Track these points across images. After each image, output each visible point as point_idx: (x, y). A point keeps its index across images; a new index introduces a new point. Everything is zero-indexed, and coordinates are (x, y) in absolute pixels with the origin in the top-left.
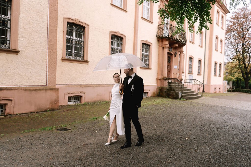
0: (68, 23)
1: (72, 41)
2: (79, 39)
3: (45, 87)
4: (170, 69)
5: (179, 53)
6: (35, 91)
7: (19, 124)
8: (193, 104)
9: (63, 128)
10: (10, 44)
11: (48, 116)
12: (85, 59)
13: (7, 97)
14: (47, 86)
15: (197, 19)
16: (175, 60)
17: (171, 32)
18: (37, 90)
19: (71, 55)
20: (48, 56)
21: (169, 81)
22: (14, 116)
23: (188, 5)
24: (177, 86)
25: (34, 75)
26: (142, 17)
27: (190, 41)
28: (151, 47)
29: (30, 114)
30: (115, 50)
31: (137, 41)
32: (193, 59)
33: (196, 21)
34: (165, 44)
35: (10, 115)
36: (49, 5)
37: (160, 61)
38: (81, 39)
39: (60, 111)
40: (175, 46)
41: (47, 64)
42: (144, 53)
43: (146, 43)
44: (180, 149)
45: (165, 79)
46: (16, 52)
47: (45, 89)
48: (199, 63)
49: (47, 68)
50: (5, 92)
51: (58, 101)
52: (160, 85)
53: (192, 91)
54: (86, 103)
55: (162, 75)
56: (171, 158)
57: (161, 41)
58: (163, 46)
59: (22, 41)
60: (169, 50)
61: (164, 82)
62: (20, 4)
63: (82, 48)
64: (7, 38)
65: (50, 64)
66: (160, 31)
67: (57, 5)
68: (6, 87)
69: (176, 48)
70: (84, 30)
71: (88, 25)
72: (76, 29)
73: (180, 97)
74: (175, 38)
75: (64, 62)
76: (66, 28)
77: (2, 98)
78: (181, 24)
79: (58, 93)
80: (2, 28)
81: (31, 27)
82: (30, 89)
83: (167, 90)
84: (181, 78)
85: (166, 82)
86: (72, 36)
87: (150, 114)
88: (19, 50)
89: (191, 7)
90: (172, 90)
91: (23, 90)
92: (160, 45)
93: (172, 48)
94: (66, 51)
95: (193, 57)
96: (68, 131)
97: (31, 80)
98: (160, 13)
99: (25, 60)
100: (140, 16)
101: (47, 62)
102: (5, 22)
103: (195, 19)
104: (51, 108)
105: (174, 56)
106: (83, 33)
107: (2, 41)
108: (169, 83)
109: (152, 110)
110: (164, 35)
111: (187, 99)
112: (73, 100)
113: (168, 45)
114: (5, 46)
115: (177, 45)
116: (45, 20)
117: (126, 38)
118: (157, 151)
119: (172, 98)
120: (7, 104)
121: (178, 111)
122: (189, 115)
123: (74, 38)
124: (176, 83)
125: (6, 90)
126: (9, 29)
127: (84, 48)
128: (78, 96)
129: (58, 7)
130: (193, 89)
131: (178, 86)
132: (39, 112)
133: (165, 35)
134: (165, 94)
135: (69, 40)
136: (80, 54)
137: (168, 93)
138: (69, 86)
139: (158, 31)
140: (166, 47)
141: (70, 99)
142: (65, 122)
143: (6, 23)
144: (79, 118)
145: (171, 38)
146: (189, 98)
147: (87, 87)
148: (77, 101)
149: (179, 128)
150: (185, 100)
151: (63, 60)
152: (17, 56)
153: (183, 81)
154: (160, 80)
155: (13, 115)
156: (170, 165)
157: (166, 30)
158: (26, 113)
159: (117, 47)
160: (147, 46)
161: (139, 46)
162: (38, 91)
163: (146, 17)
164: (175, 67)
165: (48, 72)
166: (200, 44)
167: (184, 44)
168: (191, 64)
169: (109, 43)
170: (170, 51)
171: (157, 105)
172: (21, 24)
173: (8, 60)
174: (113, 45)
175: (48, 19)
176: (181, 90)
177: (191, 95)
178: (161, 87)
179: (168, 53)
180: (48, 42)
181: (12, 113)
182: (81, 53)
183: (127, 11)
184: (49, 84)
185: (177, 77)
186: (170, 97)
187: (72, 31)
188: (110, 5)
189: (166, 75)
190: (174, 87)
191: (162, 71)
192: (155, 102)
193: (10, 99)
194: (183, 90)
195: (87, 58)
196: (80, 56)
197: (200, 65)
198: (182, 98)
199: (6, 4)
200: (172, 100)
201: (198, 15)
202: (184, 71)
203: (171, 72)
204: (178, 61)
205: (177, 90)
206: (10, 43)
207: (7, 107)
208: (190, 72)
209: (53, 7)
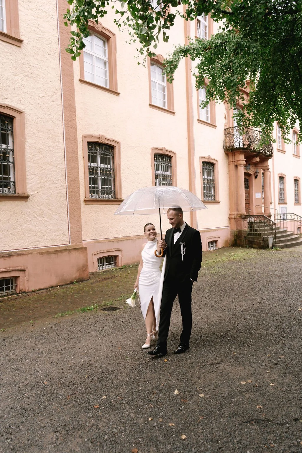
0: (89, 143)
1: (97, 170)
2: (106, 166)
3: (67, 246)
4: (250, 200)
5: (263, 171)
6: (55, 254)
7: (43, 305)
8: (295, 256)
9: (109, 306)
10: (16, 187)
11: (79, 291)
12: (118, 196)
13: (18, 267)
14: (70, 245)
15: (296, 122)
16: (255, 183)
17: (247, 140)
18: (58, 251)
19: (97, 193)
20: (69, 199)
21: (250, 219)
22: (30, 293)
23: (278, 101)
24: (263, 226)
25: (51, 229)
26: (198, 120)
27: (277, 149)
28: (216, 166)
29: (50, 289)
30: (161, 177)
31: (193, 159)
32: (285, 179)
33: (293, 126)
34: (239, 159)
35: (24, 292)
36: (64, 121)
37: (233, 188)
38: (109, 166)
39: (92, 281)
40: (255, 161)
41: (68, 210)
42: (205, 178)
43: (208, 161)
44: (294, 324)
45: (243, 216)
46: (25, 198)
47: (68, 250)
48: (295, 184)
49: (69, 217)
50: (15, 258)
51: (88, 266)
52: (236, 228)
53: (288, 233)
54: (125, 266)
55: (238, 210)
56: (284, 337)
57: (232, 156)
58: (236, 163)
59: (31, 179)
60: (245, 168)
61: (242, 222)
62: (24, 125)
63: (112, 179)
64: (10, 178)
65: (73, 211)
66: (228, 139)
67: (75, 120)
68: (16, 252)
69: (256, 164)
70: (113, 152)
71: (118, 143)
72: (101, 151)
73: (270, 244)
74: (254, 148)
75: (88, 205)
76: (87, 152)
77: (11, 268)
78: (269, 131)
79: (87, 255)
80: (3, 163)
81: (42, 158)
82: (48, 252)
83: (249, 234)
84: (268, 212)
85: (245, 222)
86: (96, 162)
87: (231, 277)
88: (28, 193)
89: (283, 104)
90: (256, 235)
91: (38, 254)
92: (231, 162)
93: (250, 164)
94: (90, 186)
95: (285, 176)
96: (119, 310)
97: (48, 238)
98: (237, 119)
99: (38, 207)
100: (195, 118)
101: (68, 207)
102: (6, 155)
103: (292, 123)
104: (79, 278)
105: (253, 177)
106: (111, 156)
107: (5, 183)
108: (250, 223)
109: (232, 270)
110: (236, 145)
111: (283, 248)
112: (105, 263)
113: (243, 160)
114: (9, 191)
115: (258, 159)
116: (60, 143)
117: (177, 156)
118: (261, 330)
119: (258, 247)
120: (19, 277)
121: (273, 269)
122: (293, 274)
123: (100, 166)
124: (262, 222)
125: (15, 256)
126: (11, 165)
127: (114, 179)
128: (111, 256)
129: (76, 122)
130: (290, 230)
131: (266, 226)
132: (63, 285)
133: (238, 145)
134: (245, 242)
135: (93, 170)
136: (110, 190)
137: (251, 239)
138: (98, 242)
139: (226, 139)
140: (241, 164)
141: (100, 261)
142: (107, 297)
143: (8, 156)
144: (125, 290)
145: (248, 149)
146: (286, 245)
147: (124, 240)
148: (110, 264)
149: (283, 296)
150: (280, 249)
151: (86, 201)
152: (27, 203)
153: (271, 217)
154: (234, 218)
155: (28, 292)
156: (286, 346)
157: (238, 136)
158: (46, 289)
159: (164, 173)
160: (210, 166)
161: (198, 167)
162: (59, 254)
163: (204, 119)
164: (257, 195)
165: (70, 223)
166: (295, 151)
167: (270, 156)
168: (282, 187)
169: (151, 168)
170: (247, 170)
171: (238, 262)
172: (28, 155)
173: (15, 210)
174: (157, 170)
175: (65, 143)
176: (272, 234)
177: (288, 241)
178: (238, 230)
179: (245, 173)
180: (66, 177)
181: (27, 291)
182: (111, 188)
183: (175, 112)
184: (73, 242)
185: (262, 211)
186: (254, 246)
187: (96, 155)
188: (149, 106)
189: (243, 211)
190: (259, 229)
191: (237, 204)
192: (232, 256)
193: (23, 268)
194: (275, 233)
195: (121, 195)
196: (111, 193)
197: (298, 187)
198: (274, 246)
199: (5, 127)
200: (258, 250)
201: (296, 117)
202: (273, 201)
203: (251, 204)
204: (261, 184)
205: (265, 234)
206: (15, 185)
207: (19, 282)
208: (283, 201)
209: (70, 123)
